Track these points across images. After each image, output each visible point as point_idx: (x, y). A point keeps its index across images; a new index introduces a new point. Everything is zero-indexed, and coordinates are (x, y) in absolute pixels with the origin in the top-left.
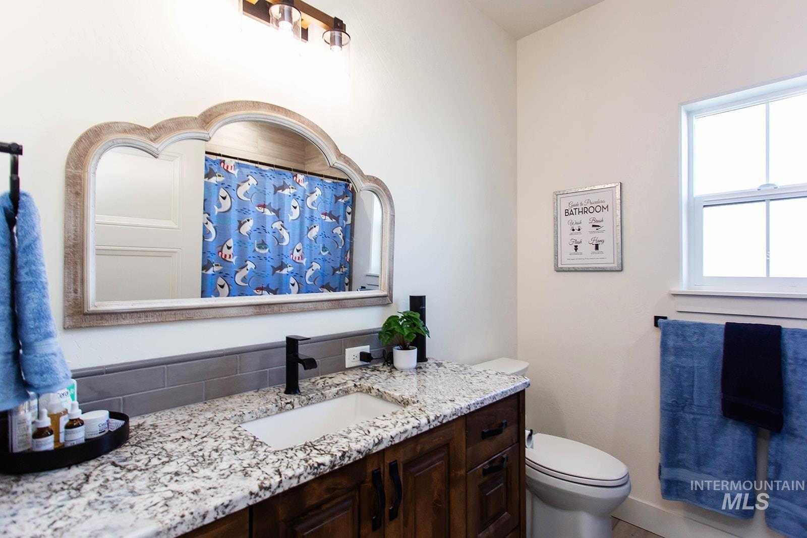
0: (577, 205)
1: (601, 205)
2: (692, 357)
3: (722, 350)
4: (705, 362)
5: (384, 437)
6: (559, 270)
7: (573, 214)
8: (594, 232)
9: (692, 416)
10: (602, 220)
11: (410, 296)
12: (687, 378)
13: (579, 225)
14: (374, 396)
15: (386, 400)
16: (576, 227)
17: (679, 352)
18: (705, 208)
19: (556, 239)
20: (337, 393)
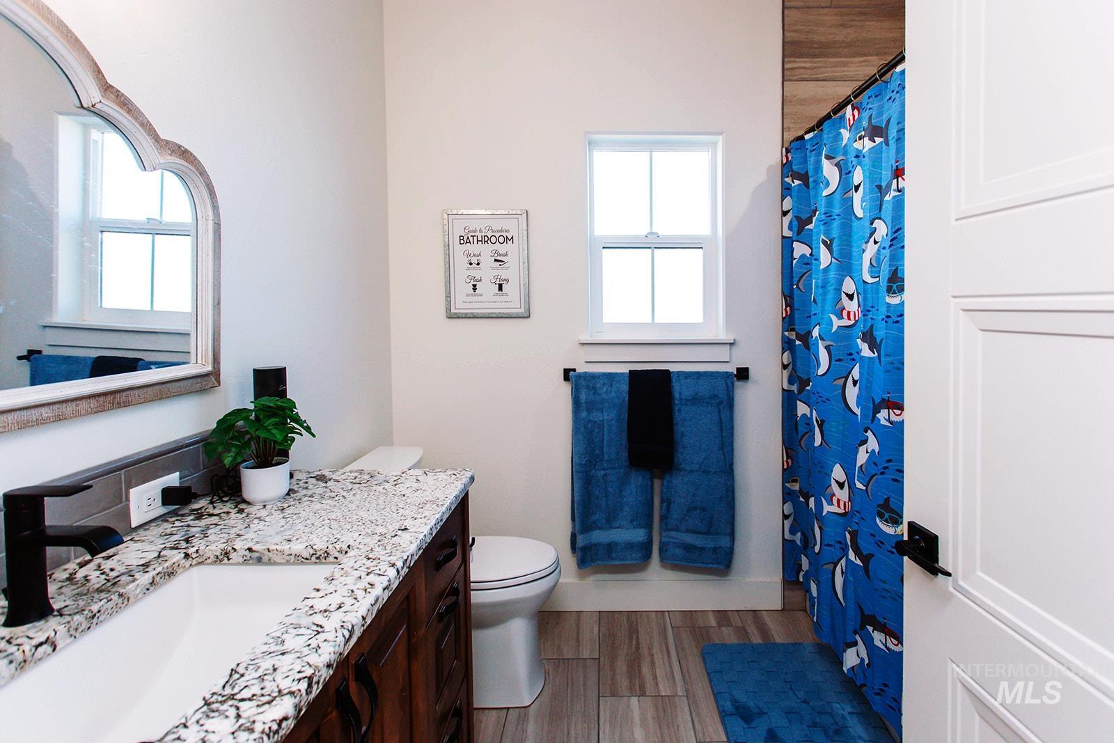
0: (475, 231)
1: (504, 234)
2: (601, 410)
3: (627, 399)
4: (613, 415)
5: (354, 624)
6: (451, 316)
7: (470, 242)
8: (497, 269)
9: (602, 473)
10: (507, 254)
11: (254, 370)
12: (598, 432)
13: (478, 258)
14: (238, 564)
15: (271, 563)
16: (474, 260)
17: (591, 406)
18: (604, 250)
19: (447, 274)
20: (152, 583)
